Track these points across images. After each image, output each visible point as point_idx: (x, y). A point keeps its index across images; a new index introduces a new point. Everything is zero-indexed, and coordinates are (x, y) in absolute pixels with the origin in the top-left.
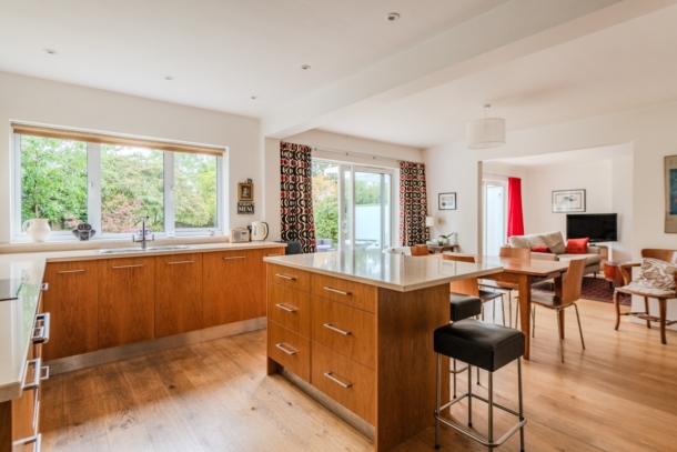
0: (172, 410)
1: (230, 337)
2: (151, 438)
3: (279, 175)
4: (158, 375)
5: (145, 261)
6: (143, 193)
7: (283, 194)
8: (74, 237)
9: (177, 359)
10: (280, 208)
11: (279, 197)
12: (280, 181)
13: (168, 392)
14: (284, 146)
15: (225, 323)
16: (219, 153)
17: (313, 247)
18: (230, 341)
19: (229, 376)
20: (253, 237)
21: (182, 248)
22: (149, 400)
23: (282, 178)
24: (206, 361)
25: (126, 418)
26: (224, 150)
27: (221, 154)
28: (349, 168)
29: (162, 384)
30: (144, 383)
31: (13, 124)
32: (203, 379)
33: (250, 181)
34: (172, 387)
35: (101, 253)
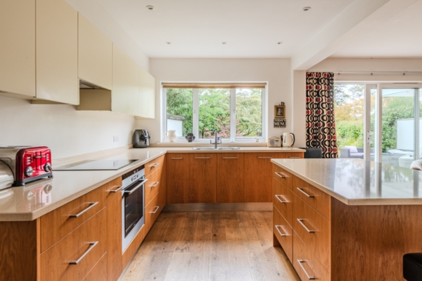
0: (208, 249)
1: (262, 212)
2: (190, 263)
3: (305, 97)
4: (212, 226)
5: (212, 156)
6: (242, 116)
7: (308, 112)
8: (186, 140)
9: (226, 218)
10: (305, 123)
11: (305, 114)
12: (305, 102)
13: (211, 238)
14: (309, 75)
15: (258, 202)
16: (262, 86)
17: (335, 154)
18: (261, 215)
19: (249, 239)
20: (284, 144)
21: (236, 149)
22: (200, 240)
23: (307, 100)
24: (241, 224)
25: (186, 246)
26: (265, 84)
27: (264, 87)
28: (375, 86)
29: (211, 232)
30: (203, 228)
31: (162, 83)
32: (233, 236)
33: (283, 104)
34: (215, 235)
35: (195, 149)
